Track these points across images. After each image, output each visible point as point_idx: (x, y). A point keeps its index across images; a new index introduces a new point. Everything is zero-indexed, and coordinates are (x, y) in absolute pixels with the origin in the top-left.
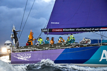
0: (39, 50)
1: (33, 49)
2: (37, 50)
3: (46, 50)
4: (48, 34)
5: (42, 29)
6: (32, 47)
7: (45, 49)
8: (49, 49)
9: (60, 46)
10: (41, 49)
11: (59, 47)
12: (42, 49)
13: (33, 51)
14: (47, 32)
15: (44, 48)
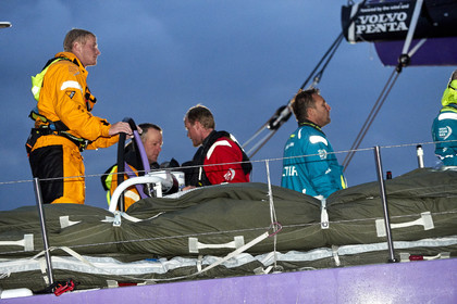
0: (125, 282)
1: (41, 265)
2: (100, 281)
3: (220, 272)
4: (409, 62)
5: (346, 11)
6: (27, 242)
7: (214, 261)
8: (268, 259)
9: (426, 221)
10: (154, 257)
11: (420, 233)
12: (175, 263)
13: (40, 290)
14: (403, 35)
15: (195, 245)
